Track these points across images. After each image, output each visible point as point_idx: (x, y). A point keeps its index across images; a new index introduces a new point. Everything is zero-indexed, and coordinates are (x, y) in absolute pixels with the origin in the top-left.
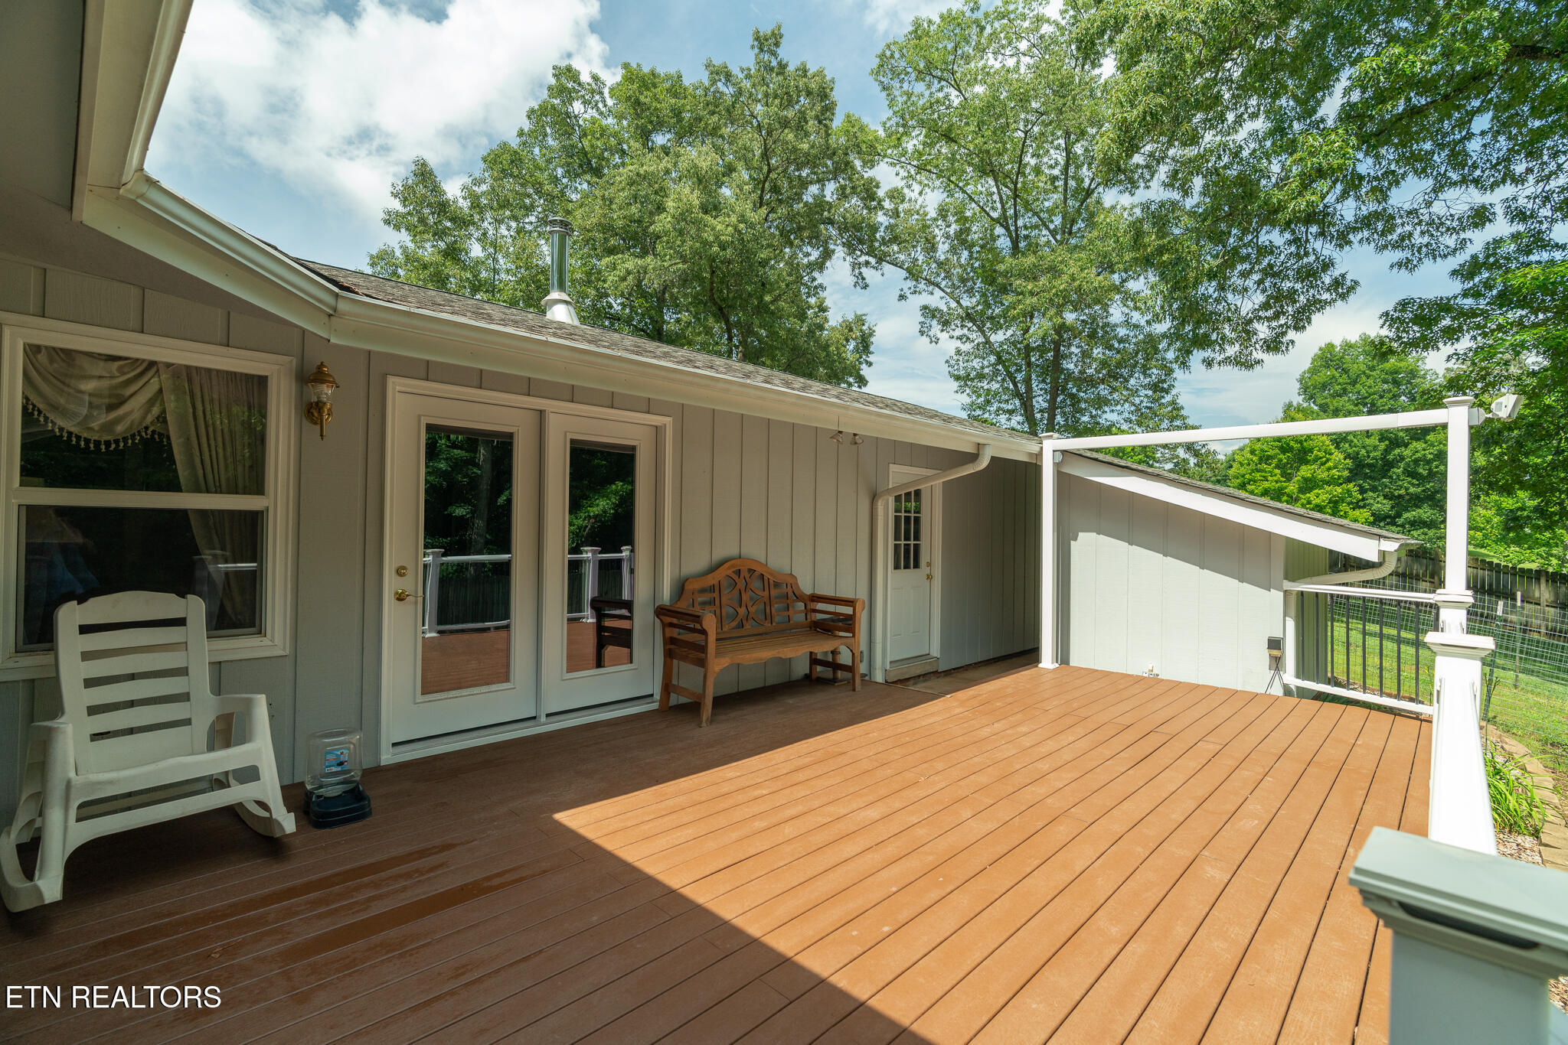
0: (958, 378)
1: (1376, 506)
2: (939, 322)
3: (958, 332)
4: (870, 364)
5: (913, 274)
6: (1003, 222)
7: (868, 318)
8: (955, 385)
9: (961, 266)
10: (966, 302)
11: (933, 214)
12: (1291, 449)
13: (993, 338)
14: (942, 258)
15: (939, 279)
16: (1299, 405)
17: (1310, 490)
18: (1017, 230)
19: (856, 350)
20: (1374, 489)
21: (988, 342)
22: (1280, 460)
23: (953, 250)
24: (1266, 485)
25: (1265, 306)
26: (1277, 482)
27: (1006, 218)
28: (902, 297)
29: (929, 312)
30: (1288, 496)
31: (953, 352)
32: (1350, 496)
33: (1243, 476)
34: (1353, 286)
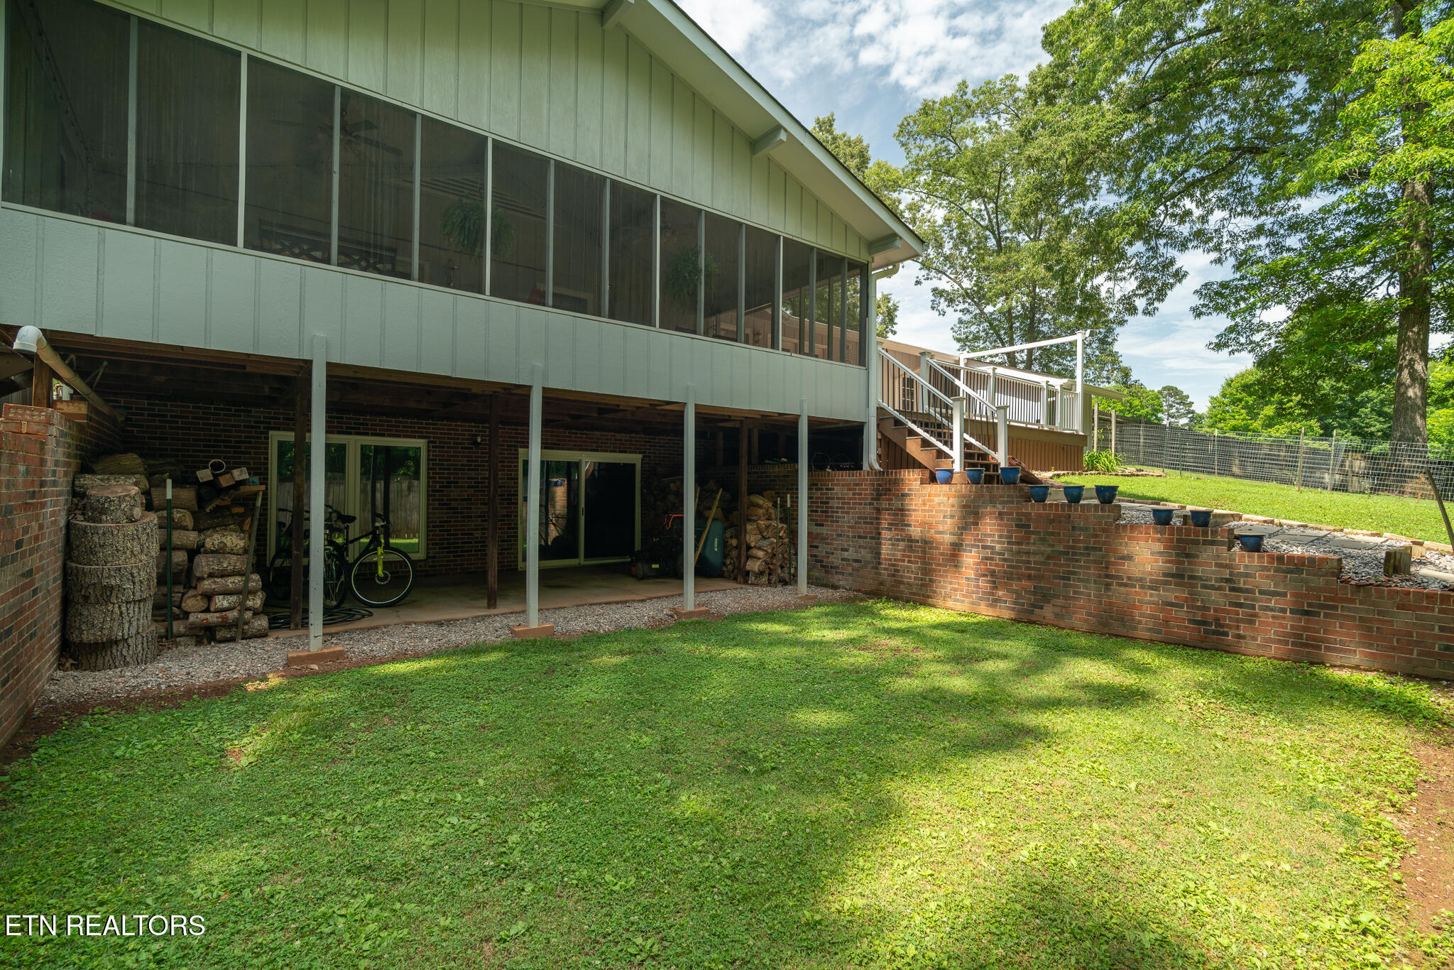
0: (959, 340)
2: (946, 300)
3: (961, 306)
4: (894, 333)
5: (926, 266)
6: (989, 228)
7: (893, 297)
8: (958, 345)
9: (962, 258)
10: (967, 284)
11: (940, 222)
13: (986, 310)
14: (948, 253)
15: (946, 268)
18: (999, 233)
19: (884, 322)
21: (982, 312)
22: (1247, 402)
23: (955, 246)
24: (1233, 422)
25: (1139, 287)
26: (1243, 420)
27: (993, 227)
28: (918, 283)
29: (937, 292)
31: (956, 322)
33: (1216, 416)
34: (1185, 275)
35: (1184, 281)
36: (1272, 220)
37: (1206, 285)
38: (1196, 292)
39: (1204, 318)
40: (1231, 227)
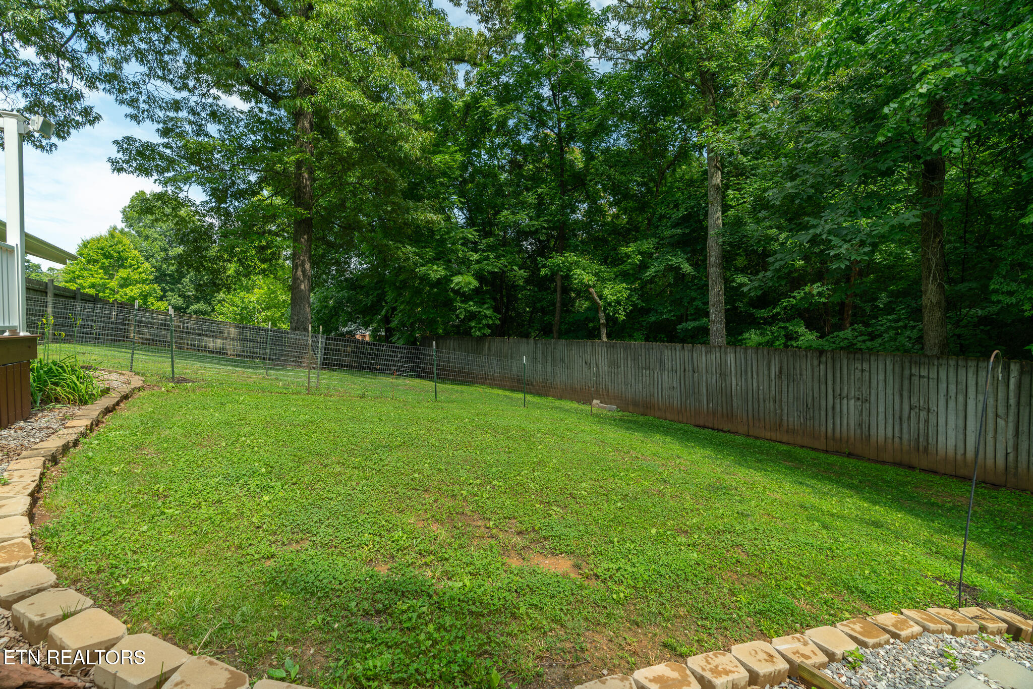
1: (173, 301)
12: (111, 257)
16: (123, 229)
17: (127, 286)
20: (172, 290)
22: (104, 264)
24: (93, 280)
26: (101, 279)
30: (111, 289)
32: (155, 292)
33: (74, 272)
34: (98, 118)
35: (96, 125)
36: (195, 98)
37: (128, 138)
38: (116, 142)
39: (123, 175)
40: (150, 87)
